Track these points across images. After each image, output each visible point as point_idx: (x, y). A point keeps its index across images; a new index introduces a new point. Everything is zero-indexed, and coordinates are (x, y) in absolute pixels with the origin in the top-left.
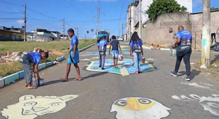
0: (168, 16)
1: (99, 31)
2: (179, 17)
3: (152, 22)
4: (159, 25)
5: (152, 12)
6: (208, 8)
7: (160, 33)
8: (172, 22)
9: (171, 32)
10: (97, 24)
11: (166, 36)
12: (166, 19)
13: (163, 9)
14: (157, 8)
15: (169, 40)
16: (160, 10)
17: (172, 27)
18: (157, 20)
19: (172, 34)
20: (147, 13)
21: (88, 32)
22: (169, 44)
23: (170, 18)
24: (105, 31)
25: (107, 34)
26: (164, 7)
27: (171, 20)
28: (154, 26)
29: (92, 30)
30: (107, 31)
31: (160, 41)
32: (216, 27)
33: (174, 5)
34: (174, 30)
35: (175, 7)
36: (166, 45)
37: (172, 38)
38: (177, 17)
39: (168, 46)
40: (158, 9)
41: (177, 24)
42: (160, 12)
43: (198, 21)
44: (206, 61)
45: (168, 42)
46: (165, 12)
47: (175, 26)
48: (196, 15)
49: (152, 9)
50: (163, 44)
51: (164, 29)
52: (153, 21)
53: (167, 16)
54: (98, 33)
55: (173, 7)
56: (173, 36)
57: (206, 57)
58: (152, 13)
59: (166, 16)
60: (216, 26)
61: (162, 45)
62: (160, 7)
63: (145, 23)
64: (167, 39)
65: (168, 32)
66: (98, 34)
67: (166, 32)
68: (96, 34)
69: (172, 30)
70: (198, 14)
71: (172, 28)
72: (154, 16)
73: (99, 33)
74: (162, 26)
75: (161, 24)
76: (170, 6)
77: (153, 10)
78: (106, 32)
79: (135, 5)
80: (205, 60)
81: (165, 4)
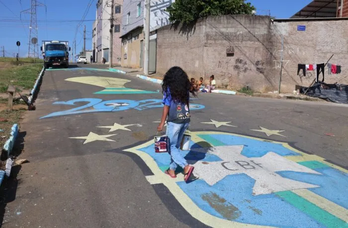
0: (226, 21)
1: (46, 43)
2: (250, 24)
4: (204, 38)
7: (205, 55)
8: (234, 35)
9: (230, 54)
11: (220, 62)
12: (221, 26)
15: (224, 71)
17: (233, 44)
19: (232, 60)
20: (169, 9)
21: (19, 43)
22: (226, 79)
23: (230, 25)
24: (62, 43)
25: (66, 49)
27: (231, 30)
29: (34, 41)
30: (65, 43)
31: (204, 72)
32: (318, 51)
34: (236, 51)
37: (232, 68)
38: (245, 24)
39: (223, 85)
41: (245, 38)
42: (206, 10)
43: (287, 37)
45: (222, 76)
47: (240, 42)
48: (283, 23)
51: (216, 48)
54: (47, 46)
56: (234, 64)
59: (222, 21)
60: (318, 48)
63: (156, 30)
64: (220, 69)
65: (225, 53)
66: (46, 49)
67: (220, 54)
69: (233, 50)
70: (287, 23)
72: (191, 18)
73: (49, 46)
74: (210, 41)
75: (207, 36)
78: (63, 45)
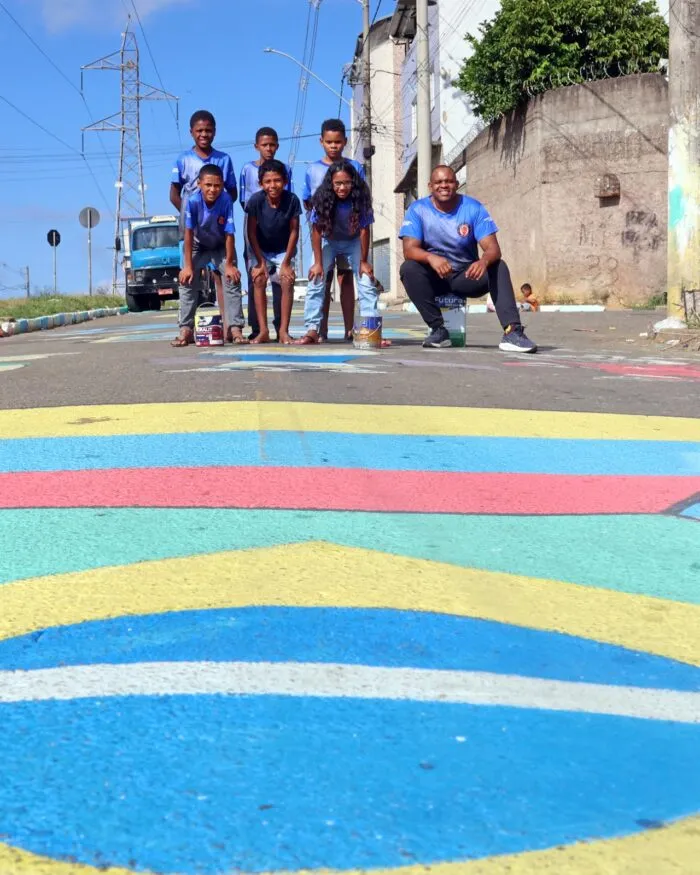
0: (592, 99)
1: (135, 225)
3: (500, 145)
4: (540, 158)
5: (493, 72)
6: (692, 34)
7: (544, 208)
8: (615, 139)
9: (609, 200)
10: (118, 185)
11: (583, 226)
12: (580, 118)
13: (561, 53)
14: (519, 46)
15: (596, 252)
16: (537, 62)
17: (616, 166)
18: (528, 128)
19: (617, 214)
20: (464, 84)
21: (54, 238)
22: (602, 278)
23: (605, 110)
26: (567, 40)
27: (608, 126)
28: (511, 171)
29: (90, 217)
31: (544, 262)
33: (633, 27)
34: (626, 184)
35: (636, 40)
36: (583, 288)
37: (616, 242)
38: (645, 103)
39: (595, 296)
40: (528, 53)
41: (647, 146)
42: (538, 72)
44: (688, 296)
45: (592, 267)
46: (571, 71)
47: (634, 160)
49: (495, 57)
50: (566, 279)
51: (571, 185)
52: (508, 135)
53: (585, 97)
54: (135, 235)
55: (622, 39)
56: (623, 228)
57: (683, 279)
58: (491, 80)
59: (581, 100)
61: (557, 291)
62: (540, 41)
63: (464, 159)
64: (585, 246)
65: (592, 199)
66: (134, 247)
67: (582, 201)
68: (118, 247)
69: (617, 186)
71: (612, 178)
72: (506, 101)
73: (142, 237)
74: (554, 167)
75: (546, 150)
76: (610, 30)
77: (498, 64)
79: (396, 35)
80: (683, 293)
81: (576, 20)
